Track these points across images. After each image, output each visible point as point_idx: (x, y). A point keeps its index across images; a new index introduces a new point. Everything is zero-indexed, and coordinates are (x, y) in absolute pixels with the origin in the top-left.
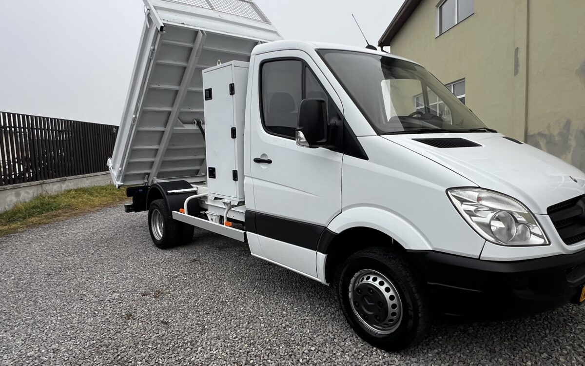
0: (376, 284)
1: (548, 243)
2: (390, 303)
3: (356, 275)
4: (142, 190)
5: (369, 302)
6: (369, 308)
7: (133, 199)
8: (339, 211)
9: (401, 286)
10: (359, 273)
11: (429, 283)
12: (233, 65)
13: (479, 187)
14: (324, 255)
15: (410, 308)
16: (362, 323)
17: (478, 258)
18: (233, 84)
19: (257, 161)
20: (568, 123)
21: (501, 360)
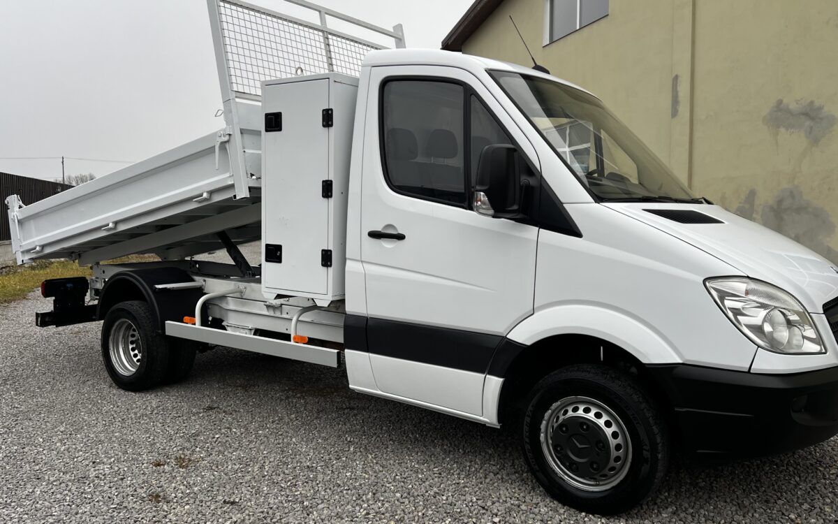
0: (591, 416)
1: (824, 351)
2: (613, 442)
3: (554, 405)
4: (71, 285)
5: (580, 444)
6: (578, 453)
7: (54, 301)
8: (530, 311)
9: (631, 417)
10: (559, 403)
11: (676, 409)
12: (332, 81)
13: (748, 277)
14: (501, 380)
15: (645, 447)
16: (561, 478)
17: (747, 370)
18: (332, 110)
19: (375, 235)
20: (752, 194)
21: (757, 515)
